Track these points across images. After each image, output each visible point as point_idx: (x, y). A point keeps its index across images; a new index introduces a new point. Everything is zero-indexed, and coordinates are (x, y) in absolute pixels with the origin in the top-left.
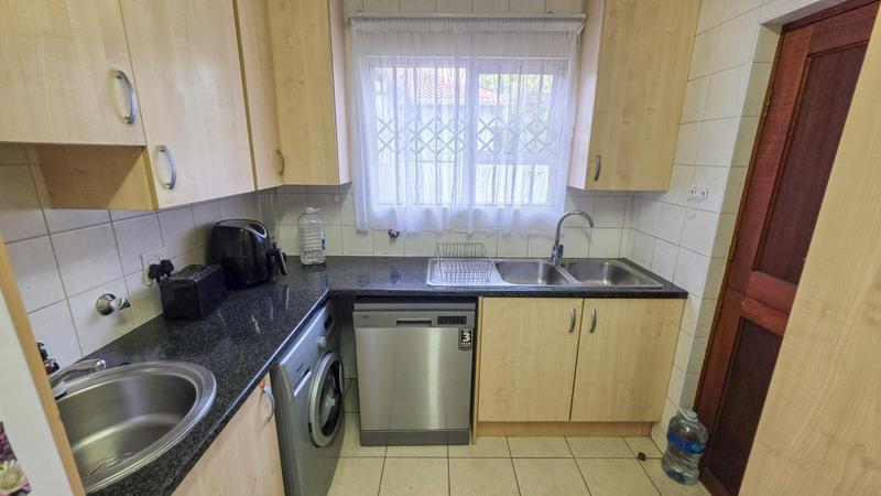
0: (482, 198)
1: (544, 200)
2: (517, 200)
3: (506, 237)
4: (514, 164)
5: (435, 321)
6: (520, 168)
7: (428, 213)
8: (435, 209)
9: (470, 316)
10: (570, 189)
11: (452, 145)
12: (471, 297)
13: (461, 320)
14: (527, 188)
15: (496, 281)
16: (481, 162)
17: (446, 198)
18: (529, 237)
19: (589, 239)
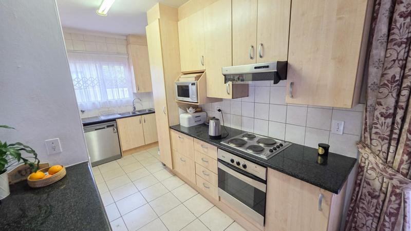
0: (110, 98)
1: (128, 97)
2: (121, 97)
3: (120, 107)
4: (118, 88)
5: (106, 127)
6: (120, 89)
7: (94, 104)
8: (96, 102)
9: (115, 124)
10: (134, 93)
11: (98, 84)
12: (114, 120)
13: (113, 125)
14: (122, 94)
15: (119, 116)
16: (108, 88)
17: (99, 99)
18: (126, 106)
19: (142, 104)
